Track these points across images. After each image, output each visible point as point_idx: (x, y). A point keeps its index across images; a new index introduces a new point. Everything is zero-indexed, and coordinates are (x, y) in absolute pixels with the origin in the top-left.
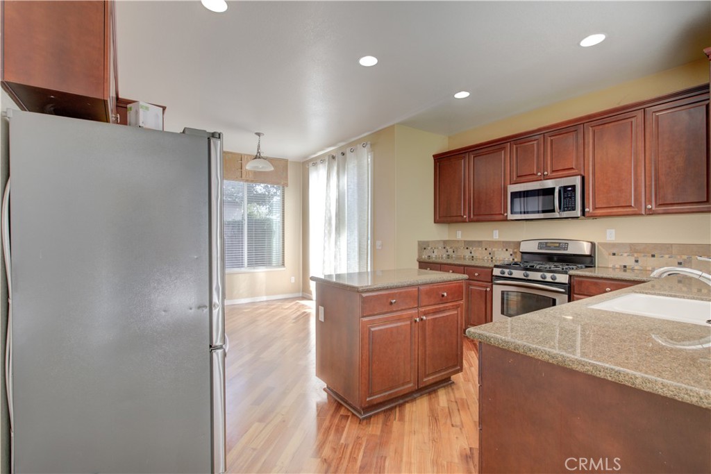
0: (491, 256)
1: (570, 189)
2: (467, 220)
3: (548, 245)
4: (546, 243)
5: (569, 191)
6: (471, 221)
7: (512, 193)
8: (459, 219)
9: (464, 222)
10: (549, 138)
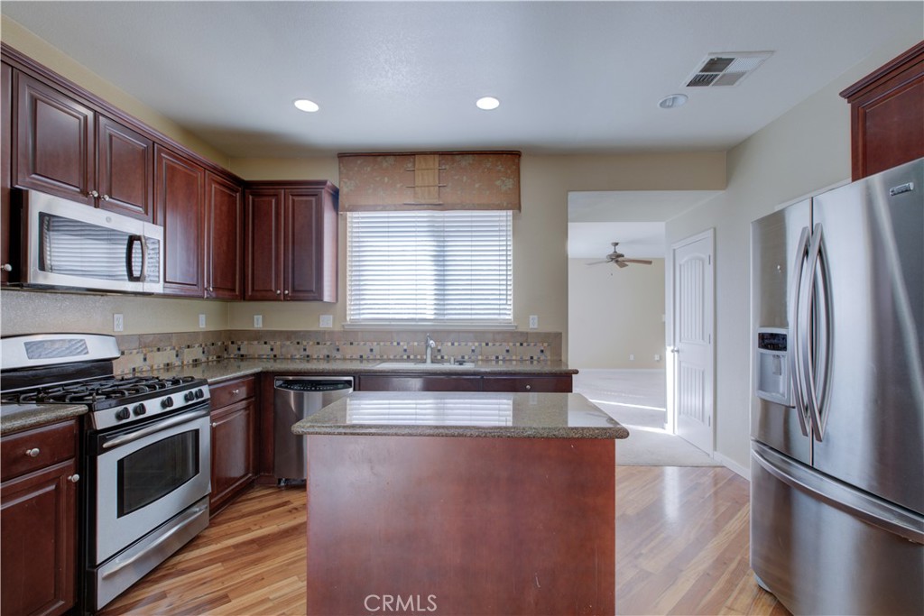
10: (107, 130)
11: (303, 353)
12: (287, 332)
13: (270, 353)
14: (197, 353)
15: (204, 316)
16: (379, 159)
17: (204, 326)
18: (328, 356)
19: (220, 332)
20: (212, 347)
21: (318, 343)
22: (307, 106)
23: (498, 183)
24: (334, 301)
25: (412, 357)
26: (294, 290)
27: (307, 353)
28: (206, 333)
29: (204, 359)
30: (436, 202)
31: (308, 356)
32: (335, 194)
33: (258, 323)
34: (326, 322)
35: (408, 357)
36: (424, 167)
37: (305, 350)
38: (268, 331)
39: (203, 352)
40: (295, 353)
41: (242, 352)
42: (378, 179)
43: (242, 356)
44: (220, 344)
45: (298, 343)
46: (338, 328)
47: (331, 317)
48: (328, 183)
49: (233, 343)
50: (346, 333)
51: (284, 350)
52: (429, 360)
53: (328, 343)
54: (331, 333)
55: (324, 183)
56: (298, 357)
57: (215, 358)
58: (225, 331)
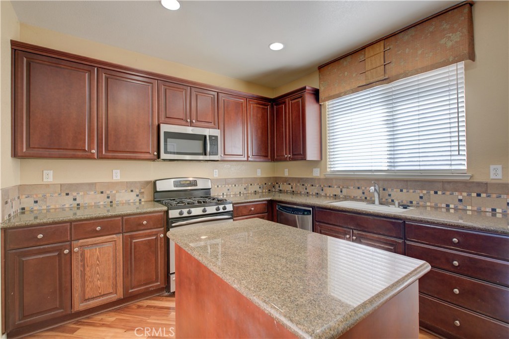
0: (109, 200)
1: (213, 138)
2: (96, 157)
3: (182, 183)
4: (180, 181)
5: (213, 139)
6: (101, 157)
7: (165, 132)
8: (80, 153)
9: (90, 157)
10: (195, 93)
11: (305, 191)
12: (298, 178)
13: (291, 190)
14: (256, 188)
15: (260, 170)
16: (342, 61)
17: (260, 175)
18: (317, 194)
19: (270, 177)
20: (265, 186)
21: (312, 185)
22: (277, 46)
23: (443, 41)
24: (319, 159)
25: (368, 198)
26: (293, 155)
27: (307, 191)
28: (261, 178)
29: (260, 191)
30: (382, 78)
31: (308, 193)
32: (316, 94)
33: (286, 174)
34: (316, 173)
35: (366, 198)
36: (372, 54)
37: (306, 189)
38: (290, 178)
39: (260, 188)
40: (302, 190)
41: (281, 189)
42: (341, 75)
43: (280, 190)
44: (270, 184)
45: (303, 185)
46: (322, 177)
47: (319, 169)
48: (307, 88)
49: (277, 183)
50: (326, 179)
51: (297, 188)
52: (377, 202)
53: (317, 186)
54: (319, 179)
55: (304, 88)
56: (303, 193)
57: (267, 191)
58: (273, 177)
